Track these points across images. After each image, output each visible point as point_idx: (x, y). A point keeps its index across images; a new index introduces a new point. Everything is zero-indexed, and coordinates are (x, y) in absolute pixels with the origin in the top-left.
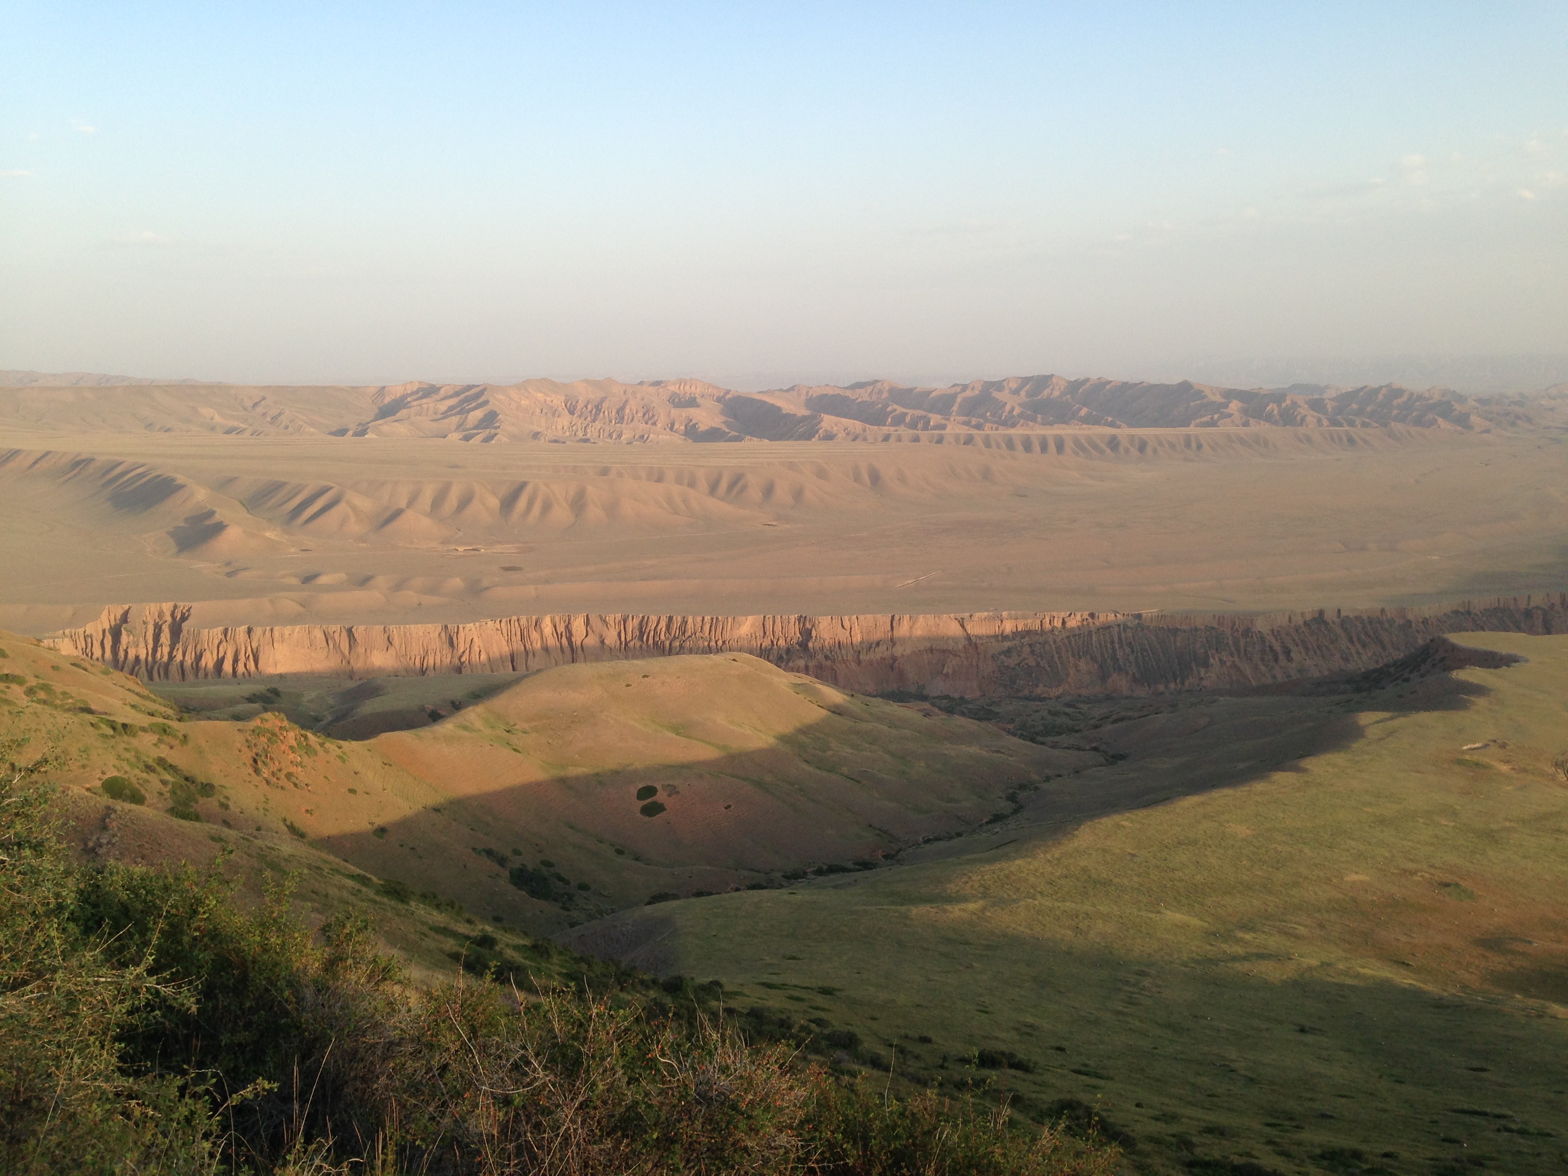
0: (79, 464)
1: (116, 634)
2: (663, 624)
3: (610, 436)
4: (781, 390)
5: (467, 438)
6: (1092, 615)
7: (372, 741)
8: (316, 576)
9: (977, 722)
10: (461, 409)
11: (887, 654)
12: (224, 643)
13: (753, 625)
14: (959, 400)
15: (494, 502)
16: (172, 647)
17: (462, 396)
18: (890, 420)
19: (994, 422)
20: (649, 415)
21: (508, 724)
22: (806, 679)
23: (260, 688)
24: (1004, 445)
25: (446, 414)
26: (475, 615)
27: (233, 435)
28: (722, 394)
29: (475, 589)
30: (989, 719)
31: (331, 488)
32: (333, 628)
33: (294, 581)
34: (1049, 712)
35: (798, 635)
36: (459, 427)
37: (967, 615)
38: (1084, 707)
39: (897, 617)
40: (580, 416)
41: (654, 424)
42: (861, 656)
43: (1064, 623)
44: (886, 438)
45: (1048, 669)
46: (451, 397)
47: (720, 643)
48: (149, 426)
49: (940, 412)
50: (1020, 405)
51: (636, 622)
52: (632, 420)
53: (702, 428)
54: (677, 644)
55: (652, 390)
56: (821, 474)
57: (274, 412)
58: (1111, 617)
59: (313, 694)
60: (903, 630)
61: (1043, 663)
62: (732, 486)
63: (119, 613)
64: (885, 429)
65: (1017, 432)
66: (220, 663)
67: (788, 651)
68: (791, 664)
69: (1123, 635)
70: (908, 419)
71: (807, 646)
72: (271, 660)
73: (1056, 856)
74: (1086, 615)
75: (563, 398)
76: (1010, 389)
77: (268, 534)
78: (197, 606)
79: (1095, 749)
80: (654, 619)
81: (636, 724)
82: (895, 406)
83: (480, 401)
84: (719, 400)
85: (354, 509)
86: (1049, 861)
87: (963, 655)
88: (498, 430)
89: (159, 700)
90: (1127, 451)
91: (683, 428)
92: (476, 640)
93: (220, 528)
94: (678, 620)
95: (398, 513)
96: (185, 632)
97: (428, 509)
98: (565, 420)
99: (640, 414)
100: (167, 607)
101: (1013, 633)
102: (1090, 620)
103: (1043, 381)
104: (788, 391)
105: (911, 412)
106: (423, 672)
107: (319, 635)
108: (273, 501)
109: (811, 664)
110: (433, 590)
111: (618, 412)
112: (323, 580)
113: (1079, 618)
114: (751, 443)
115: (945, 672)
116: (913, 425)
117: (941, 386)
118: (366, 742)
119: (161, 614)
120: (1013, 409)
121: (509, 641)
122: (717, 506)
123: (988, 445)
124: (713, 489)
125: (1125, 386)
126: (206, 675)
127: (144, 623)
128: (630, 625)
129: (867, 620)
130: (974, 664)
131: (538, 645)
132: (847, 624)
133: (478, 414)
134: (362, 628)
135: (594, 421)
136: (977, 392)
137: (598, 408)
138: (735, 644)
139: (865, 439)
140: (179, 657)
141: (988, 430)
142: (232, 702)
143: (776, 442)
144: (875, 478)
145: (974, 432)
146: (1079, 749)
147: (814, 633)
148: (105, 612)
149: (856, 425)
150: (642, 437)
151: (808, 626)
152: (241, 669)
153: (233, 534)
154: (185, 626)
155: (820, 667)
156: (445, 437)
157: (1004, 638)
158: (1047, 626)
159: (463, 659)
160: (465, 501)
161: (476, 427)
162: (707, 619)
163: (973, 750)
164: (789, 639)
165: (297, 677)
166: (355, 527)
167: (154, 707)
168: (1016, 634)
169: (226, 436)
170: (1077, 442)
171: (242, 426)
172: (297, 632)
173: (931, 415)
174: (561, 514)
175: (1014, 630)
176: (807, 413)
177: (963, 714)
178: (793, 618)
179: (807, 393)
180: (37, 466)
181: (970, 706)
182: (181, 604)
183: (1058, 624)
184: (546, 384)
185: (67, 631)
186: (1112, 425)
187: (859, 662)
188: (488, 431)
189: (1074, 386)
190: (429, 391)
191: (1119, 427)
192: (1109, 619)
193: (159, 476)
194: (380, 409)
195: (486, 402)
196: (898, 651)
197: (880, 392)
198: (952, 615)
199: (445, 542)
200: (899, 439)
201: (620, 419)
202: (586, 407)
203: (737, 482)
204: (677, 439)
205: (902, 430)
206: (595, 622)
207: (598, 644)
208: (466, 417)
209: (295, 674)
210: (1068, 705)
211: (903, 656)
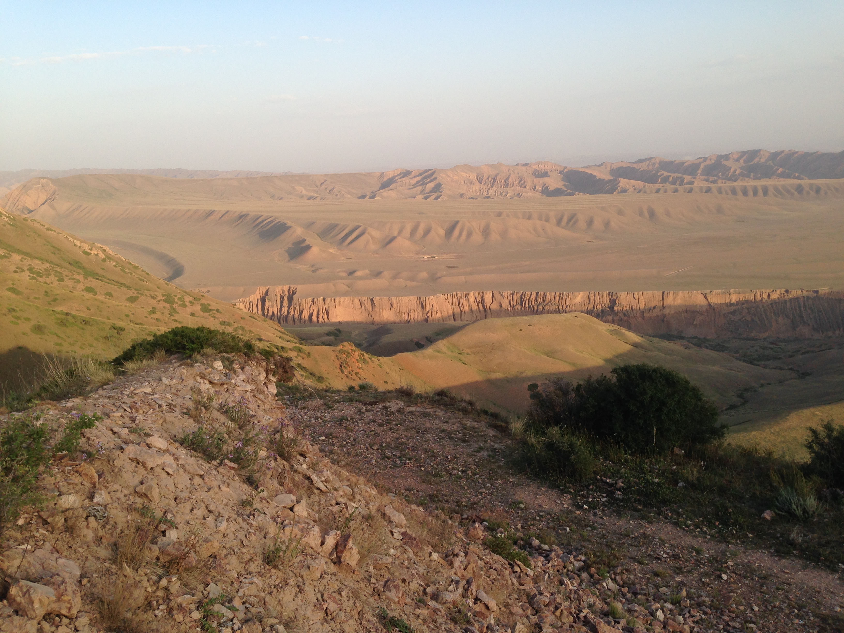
0: (242, 217)
1: (263, 300)
2: (533, 297)
3: (501, 194)
4: (595, 165)
5: (426, 198)
6: (787, 291)
7: (394, 357)
8: (354, 272)
9: (717, 353)
10: (423, 183)
11: (659, 313)
12: (313, 306)
13: (583, 297)
14: (702, 166)
15: (442, 232)
16: (289, 308)
17: (423, 176)
18: (660, 180)
19: (724, 179)
20: (522, 182)
21: (459, 350)
22: (616, 327)
23: (332, 329)
24: (730, 192)
25: (415, 185)
26: (434, 292)
27: (311, 200)
28: (562, 169)
29: (434, 278)
30: (723, 351)
31: (360, 226)
32: (364, 298)
33: (344, 274)
34: (760, 347)
35: (608, 302)
36: (422, 192)
37: (708, 291)
38: (782, 345)
39: (666, 293)
40: (485, 184)
41: (525, 187)
42: (645, 314)
43: (769, 295)
44: (658, 191)
45: (759, 322)
46: (418, 176)
47: (564, 307)
48: (273, 197)
49: (690, 174)
50: (741, 168)
51: (519, 295)
52: (513, 185)
53: (551, 188)
54: (541, 307)
55: (524, 168)
56: (620, 213)
57: (330, 188)
58: (799, 292)
59: (357, 332)
60: (669, 301)
61: (756, 319)
62: (569, 221)
63: (264, 291)
64: (657, 186)
65: (738, 184)
66: (311, 316)
67: (602, 311)
68: (604, 318)
69: (807, 303)
70: (671, 179)
71: (613, 308)
72: (334, 314)
73: (777, 430)
74: (783, 291)
75: (475, 175)
76: (734, 159)
77: (331, 251)
78: (299, 287)
79: (791, 369)
80: (528, 294)
81: (526, 351)
82: (663, 172)
83: (432, 178)
84: (560, 173)
85: (372, 237)
86: (773, 433)
87: (706, 314)
88: (442, 193)
89: (289, 334)
90: (808, 193)
91: (540, 189)
92: (435, 305)
93: (308, 248)
94: (541, 294)
95: (393, 239)
96: (294, 300)
97: (409, 236)
98: (477, 186)
99: (517, 182)
100: (286, 288)
101: (737, 302)
102: (785, 294)
103: (754, 153)
104: (600, 165)
105: (672, 175)
106: (408, 322)
107: (357, 302)
108: (332, 234)
109: (616, 318)
110: (412, 279)
111: (505, 181)
112: (358, 274)
113: (778, 292)
114: (579, 196)
115: (695, 323)
116: (674, 183)
117: (690, 159)
118: (390, 358)
119: (283, 292)
120: (735, 170)
121: (452, 306)
122: (562, 232)
123: (720, 192)
124: (559, 222)
125: (807, 154)
126: (305, 321)
127: (276, 295)
128: (515, 297)
129: (648, 294)
130: (713, 319)
131: (467, 309)
132: (636, 296)
133: (432, 185)
134: (378, 298)
135: (492, 186)
136: (713, 161)
137: (494, 179)
138: (573, 308)
139: (645, 192)
140: (292, 313)
141: (719, 183)
142: (320, 336)
143: (595, 195)
144: (652, 214)
145: (712, 185)
146: (781, 369)
147: (617, 302)
148: (258, 290)
149: (639, 184)
150: (518, 194)
151: (614, 297)
152: (321, 319)
153: (315, 250)
154: (295, 297)
155: (621, 320)
156: (415, 198)
157: (732, 304)
158: (759, 298)
159: (428, 315)
160: (427, 232)
161: (430, 192)
162: (558, 294)
163: (716, 368)
164: (603, 305)
165: (347, 323)
166: (372, 247)
167: (288, 338)
168: (738, 303)
169: (308, 201)
170: (776, 189)
171: (316, 195)
172: (346, 300)
173: (684, 176)
174: (477, 238)
175: (738, 300)
176: (611, 178)
177: (707, 348)
178: (605, 293)
179: (611, 167)
180: (223, 218)
181: (712, 343)
182: (292, 286)
183: (765, 296)
184: (467, 168)
185: (241, 300)
186: (798, 178)
187: (643, 318)
188: (437, 194)
189: (774, 156)
190: (406, 174)
191: (802, 179)
192: (798, 293)
193: (279, 222)
194: (382, 184)
195: (436, 178)
196: (667, 311)
197: (654, 164)
198: (699, 292)
199: (417, 253)
200: (666, 191)
201: (507, 185)
202: (488, 179)
203: (572, 218)
204: (537, 195)
205: (668, 186)
206: (497, 295)
207: (498, 308)
208: (425, 187)
209: (346, 322)
210: (771, 343)
211: (669, 314)
